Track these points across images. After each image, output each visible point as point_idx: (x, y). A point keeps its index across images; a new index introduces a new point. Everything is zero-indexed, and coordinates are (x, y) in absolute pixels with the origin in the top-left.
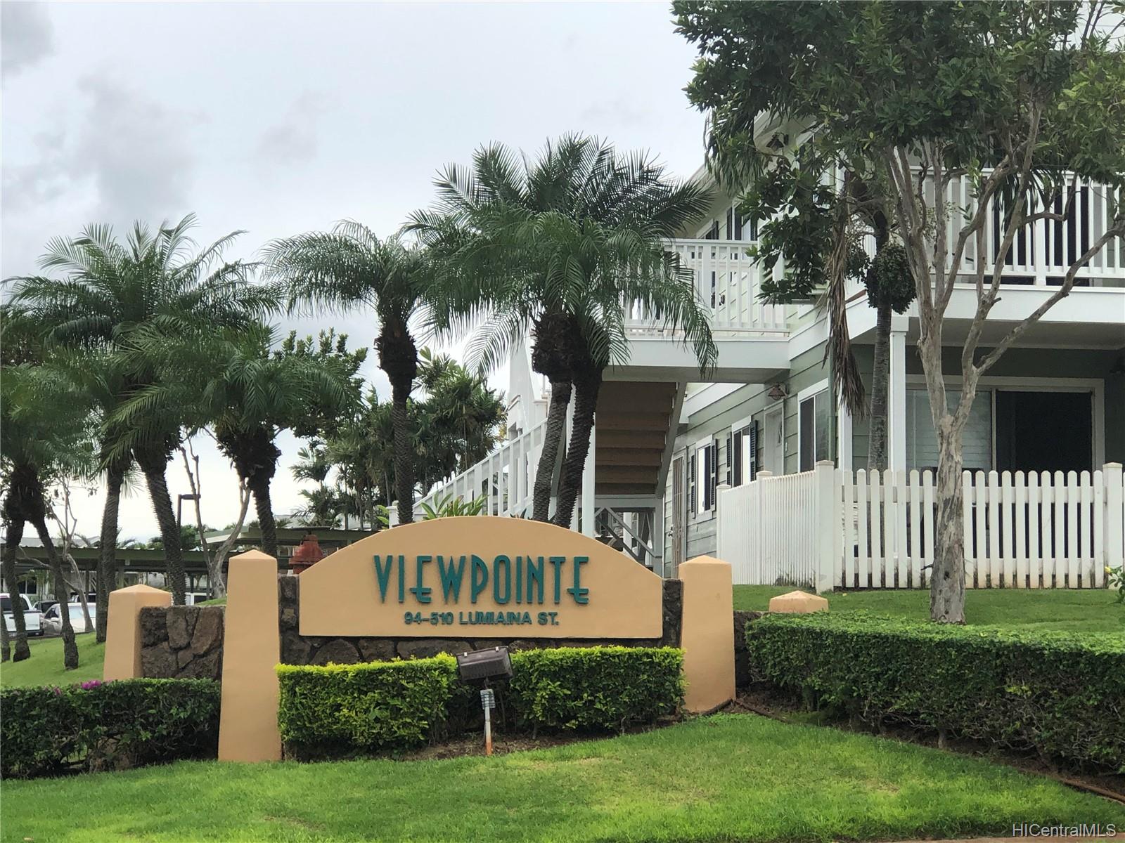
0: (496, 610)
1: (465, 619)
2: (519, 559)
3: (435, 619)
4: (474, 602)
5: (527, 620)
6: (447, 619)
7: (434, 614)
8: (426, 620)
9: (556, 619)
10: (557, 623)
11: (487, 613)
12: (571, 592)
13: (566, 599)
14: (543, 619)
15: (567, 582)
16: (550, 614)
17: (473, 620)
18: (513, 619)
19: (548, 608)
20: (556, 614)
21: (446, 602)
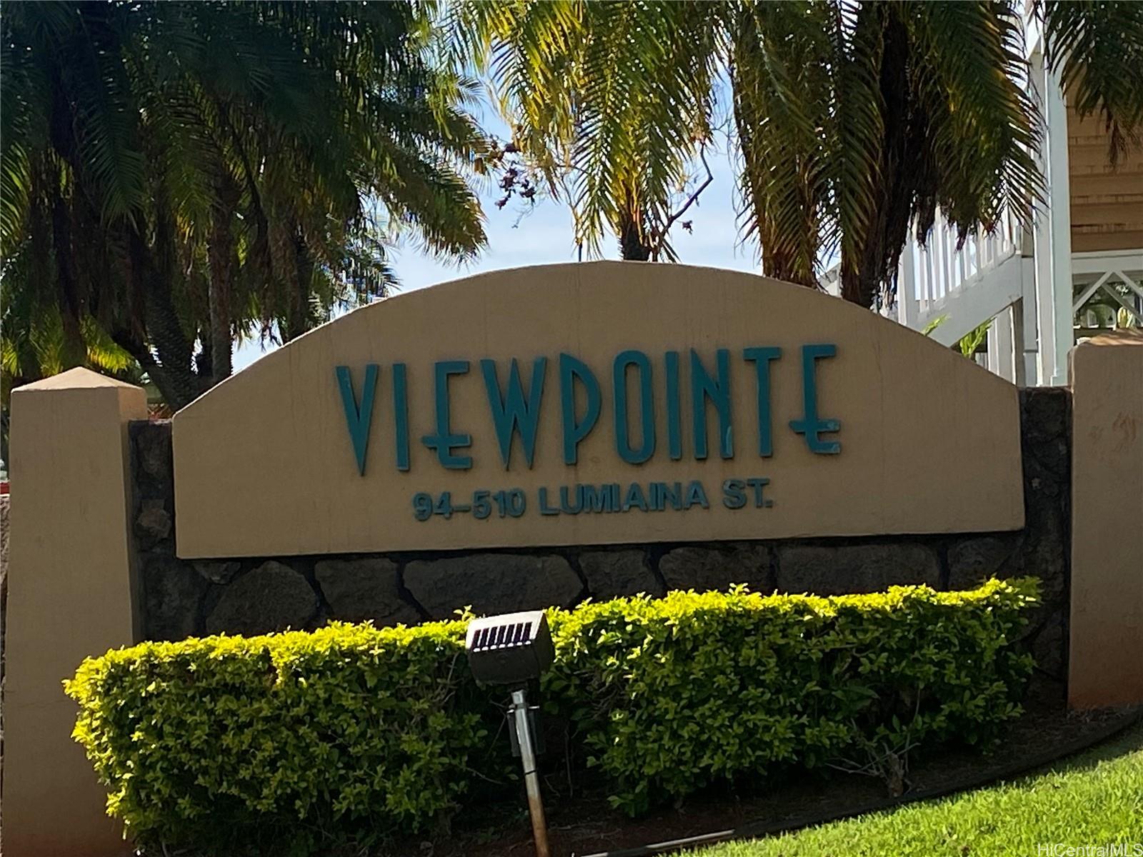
0: (625, 477)
1: (555, 502)
2: (672, 358)
3: (482, 506)
4: (572, 461)
5: (697, 497)
6: (511, 504)
7: (480, 496)
8: (465, 510)
9: (768, 494)
10: (770, 505)
11: (604, 487)
12: (798, 429)
13: (789, 444)
14: (736, 496)
15: (788, 404)
16: (752, 484)
17: (573, 501)
18: (663, 498)
19: (748, 467)
20: (764, 483)
21: (508, 464)
